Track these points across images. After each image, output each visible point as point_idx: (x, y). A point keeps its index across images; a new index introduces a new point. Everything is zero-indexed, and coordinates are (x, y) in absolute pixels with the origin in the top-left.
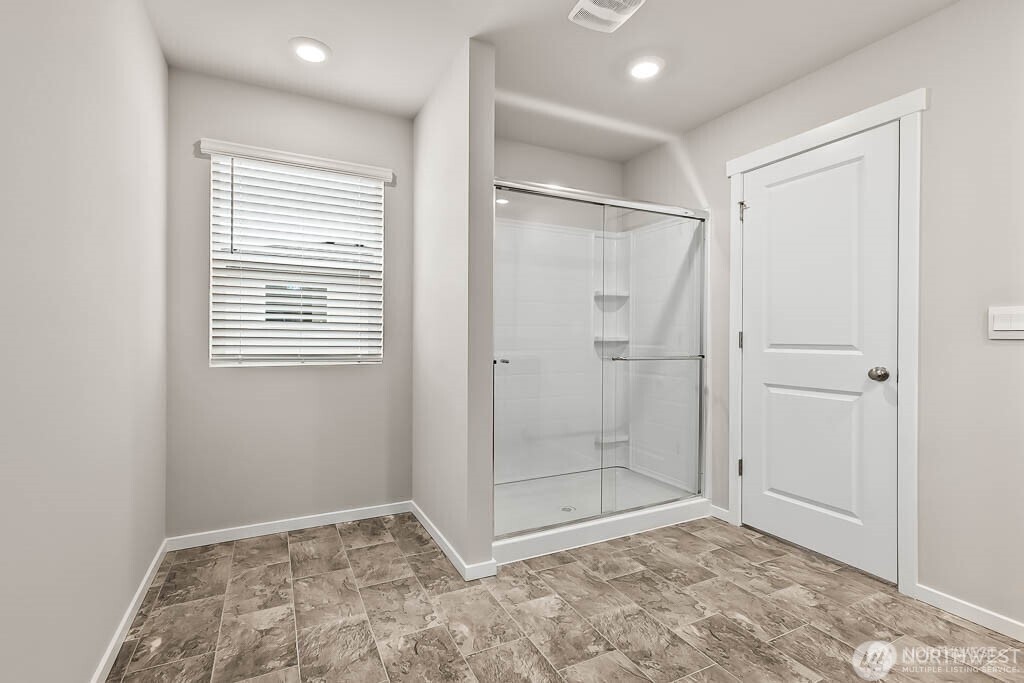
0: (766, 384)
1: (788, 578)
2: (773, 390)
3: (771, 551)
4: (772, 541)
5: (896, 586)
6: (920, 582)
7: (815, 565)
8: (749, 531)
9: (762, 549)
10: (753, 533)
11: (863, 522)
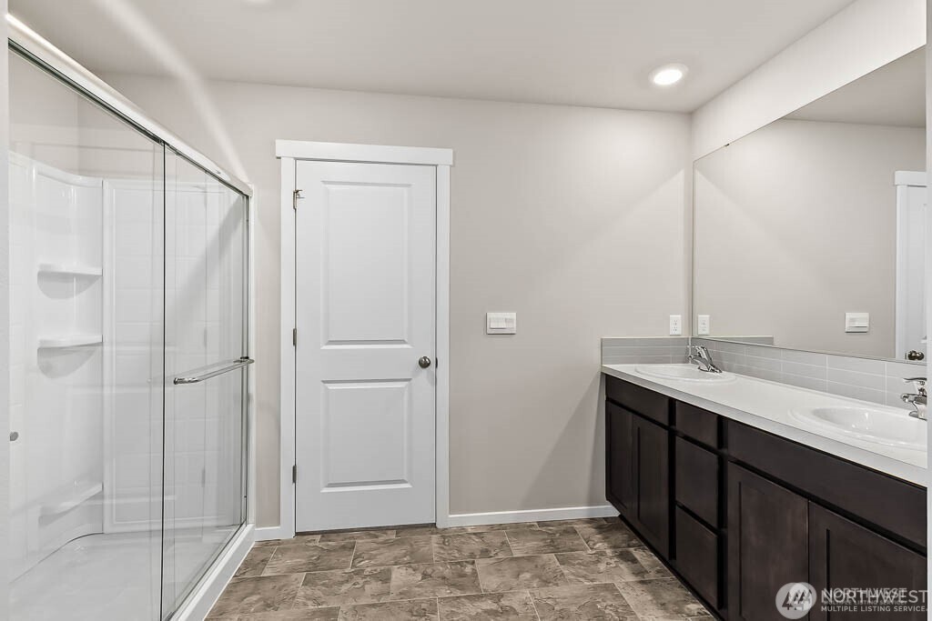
0: (323, 381)
1: (382, 565)
2: (332, 387)
3: (344, 547)
4: (333, 536)
5: (434, 525)
6: (450, 514)
7: (381, 539)
8: (306, 537)
9: (334, 550)
10: (310, 537)
11: (411, 484)
